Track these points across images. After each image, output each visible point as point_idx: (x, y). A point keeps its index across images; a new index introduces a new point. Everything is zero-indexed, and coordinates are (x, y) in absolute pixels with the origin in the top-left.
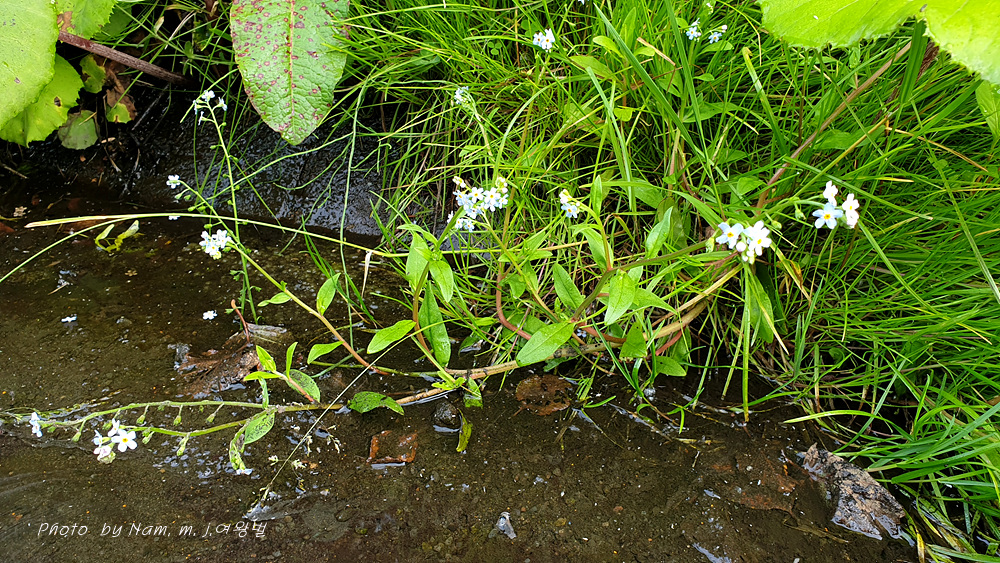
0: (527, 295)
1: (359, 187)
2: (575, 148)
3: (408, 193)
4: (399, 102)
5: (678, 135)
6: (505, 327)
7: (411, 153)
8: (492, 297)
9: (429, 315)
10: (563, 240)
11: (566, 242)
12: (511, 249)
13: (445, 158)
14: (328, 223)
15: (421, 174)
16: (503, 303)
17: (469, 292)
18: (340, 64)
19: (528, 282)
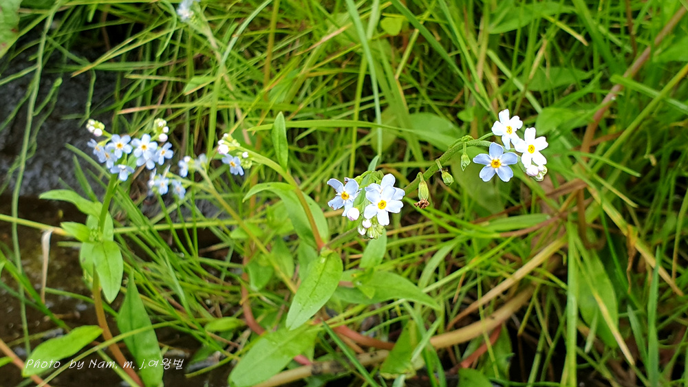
9: (131, 318)
19: (277, 267)
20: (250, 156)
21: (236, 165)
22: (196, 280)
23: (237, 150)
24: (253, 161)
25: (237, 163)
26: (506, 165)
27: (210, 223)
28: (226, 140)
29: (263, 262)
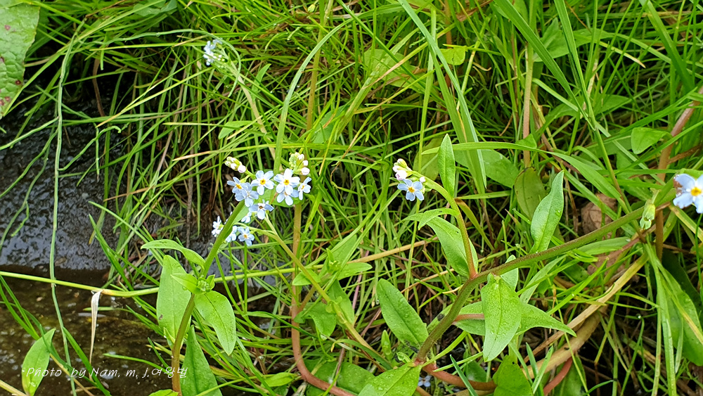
0: (339, 332)
1: (69, 202)
2: (387, 111)
3: (145, 201)
4: (121, 71)
5: (529, 80)
6: (311, 386)
7: (143, 143)
8: (286, 341)
9: (196, 378)
10: (381, 246)
11: (386, 248)
12: (309, 266)
13: (196, 144)
14: (26, 258)
15: (161, 172)
16: (302, 348)
17: (252, 337)
18: (30, 22)
19: (339, 313)
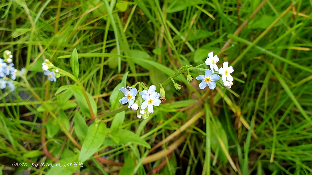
19: (61, 125)
20: (60, 71)
21: (52, 76)
22: (18, 131)
23: (52, 68)
24: (61, 74)
25: (53, 75)
26: (213, 81)
27: (26, 103)
28: (46, 62)
29: (54, 123)
